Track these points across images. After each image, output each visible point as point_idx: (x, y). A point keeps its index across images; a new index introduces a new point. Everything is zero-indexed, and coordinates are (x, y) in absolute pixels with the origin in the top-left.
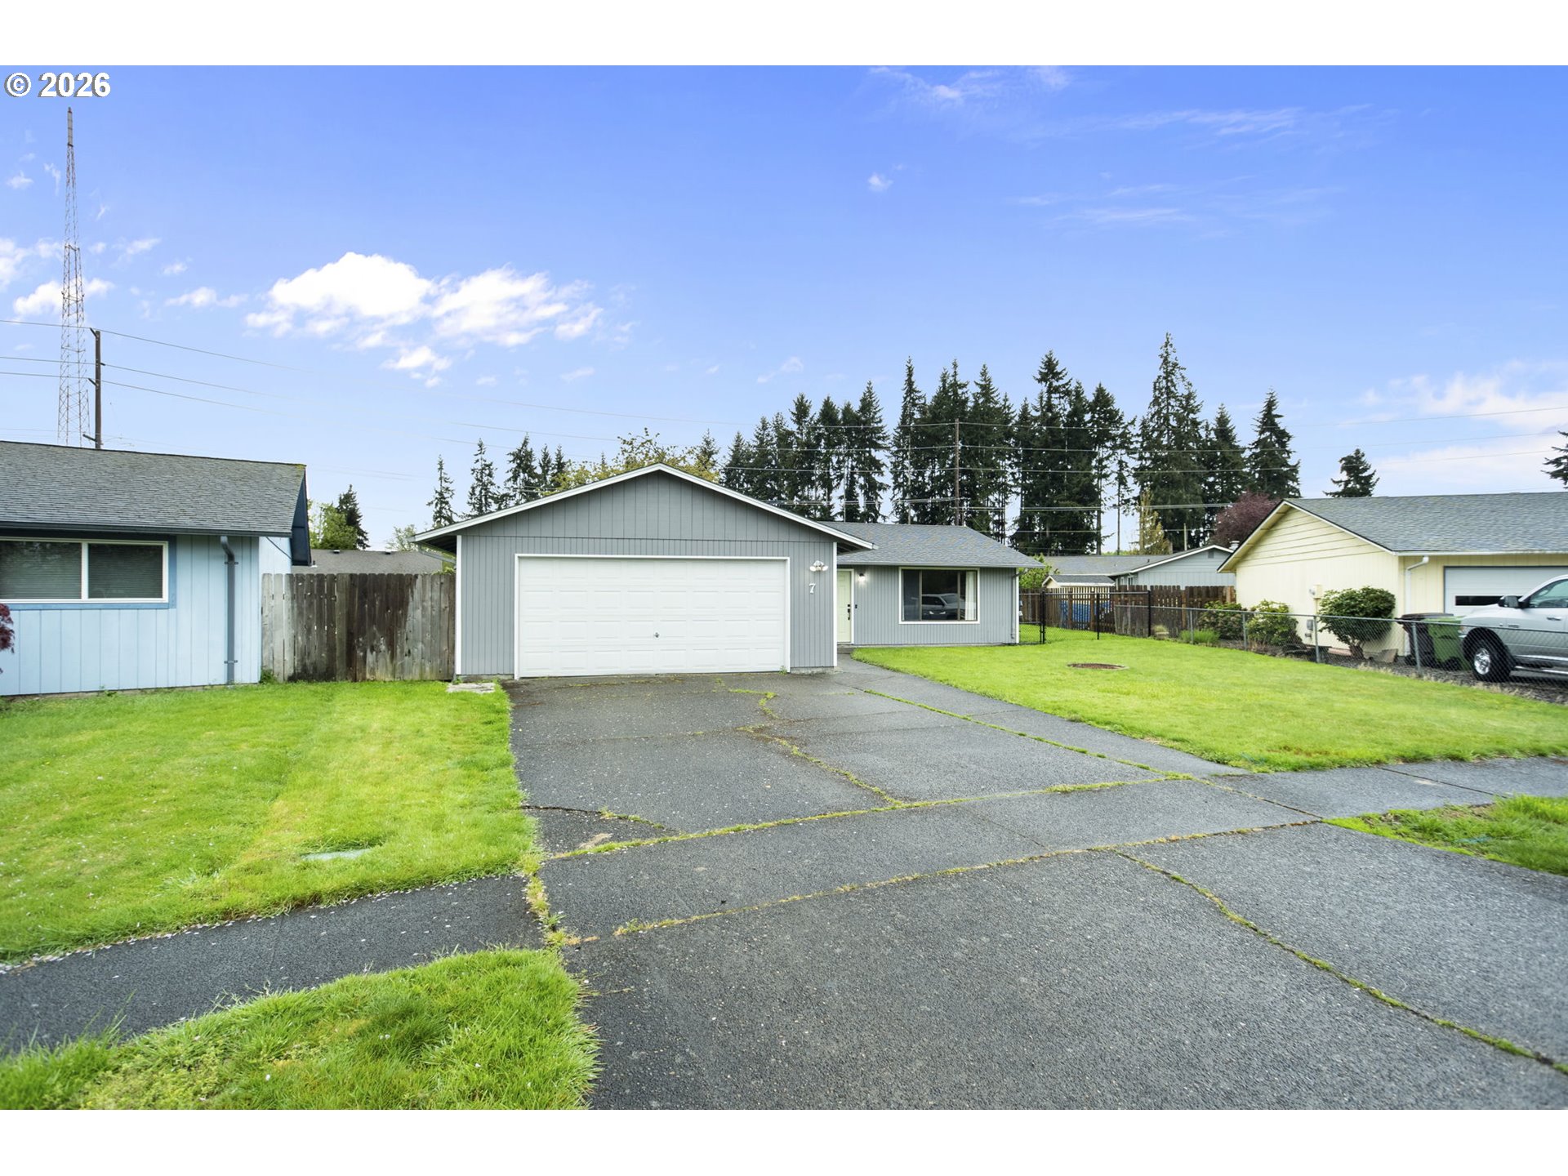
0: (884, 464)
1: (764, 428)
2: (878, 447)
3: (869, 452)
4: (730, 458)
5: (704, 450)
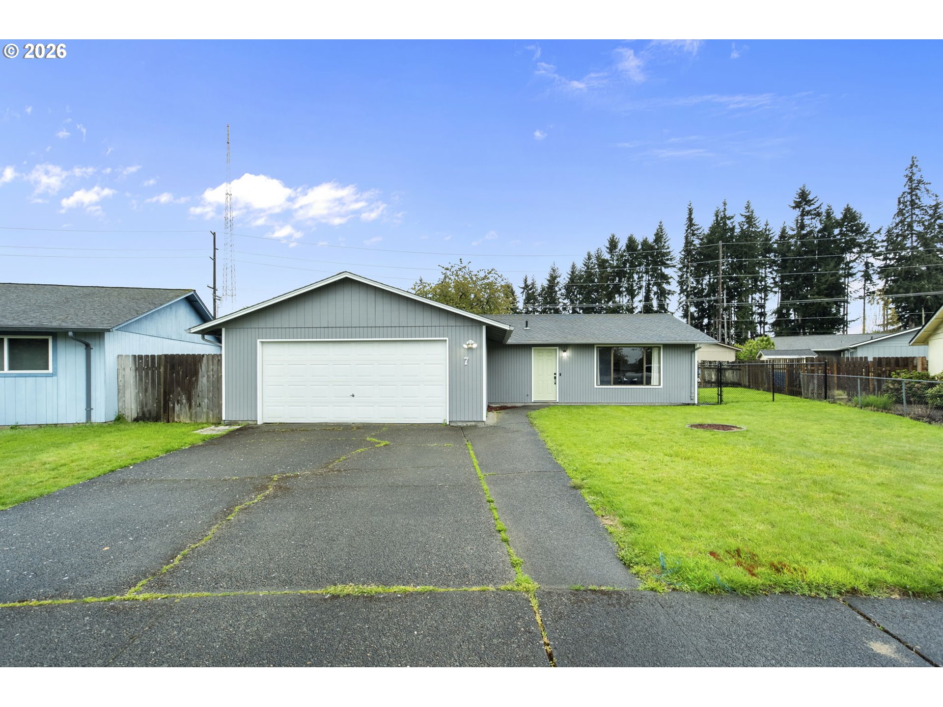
0: (671, 277)
1: (589, 258)
2: (667, 266)
3: (661, 269)
4: (568, 280)
5: (551, 276)
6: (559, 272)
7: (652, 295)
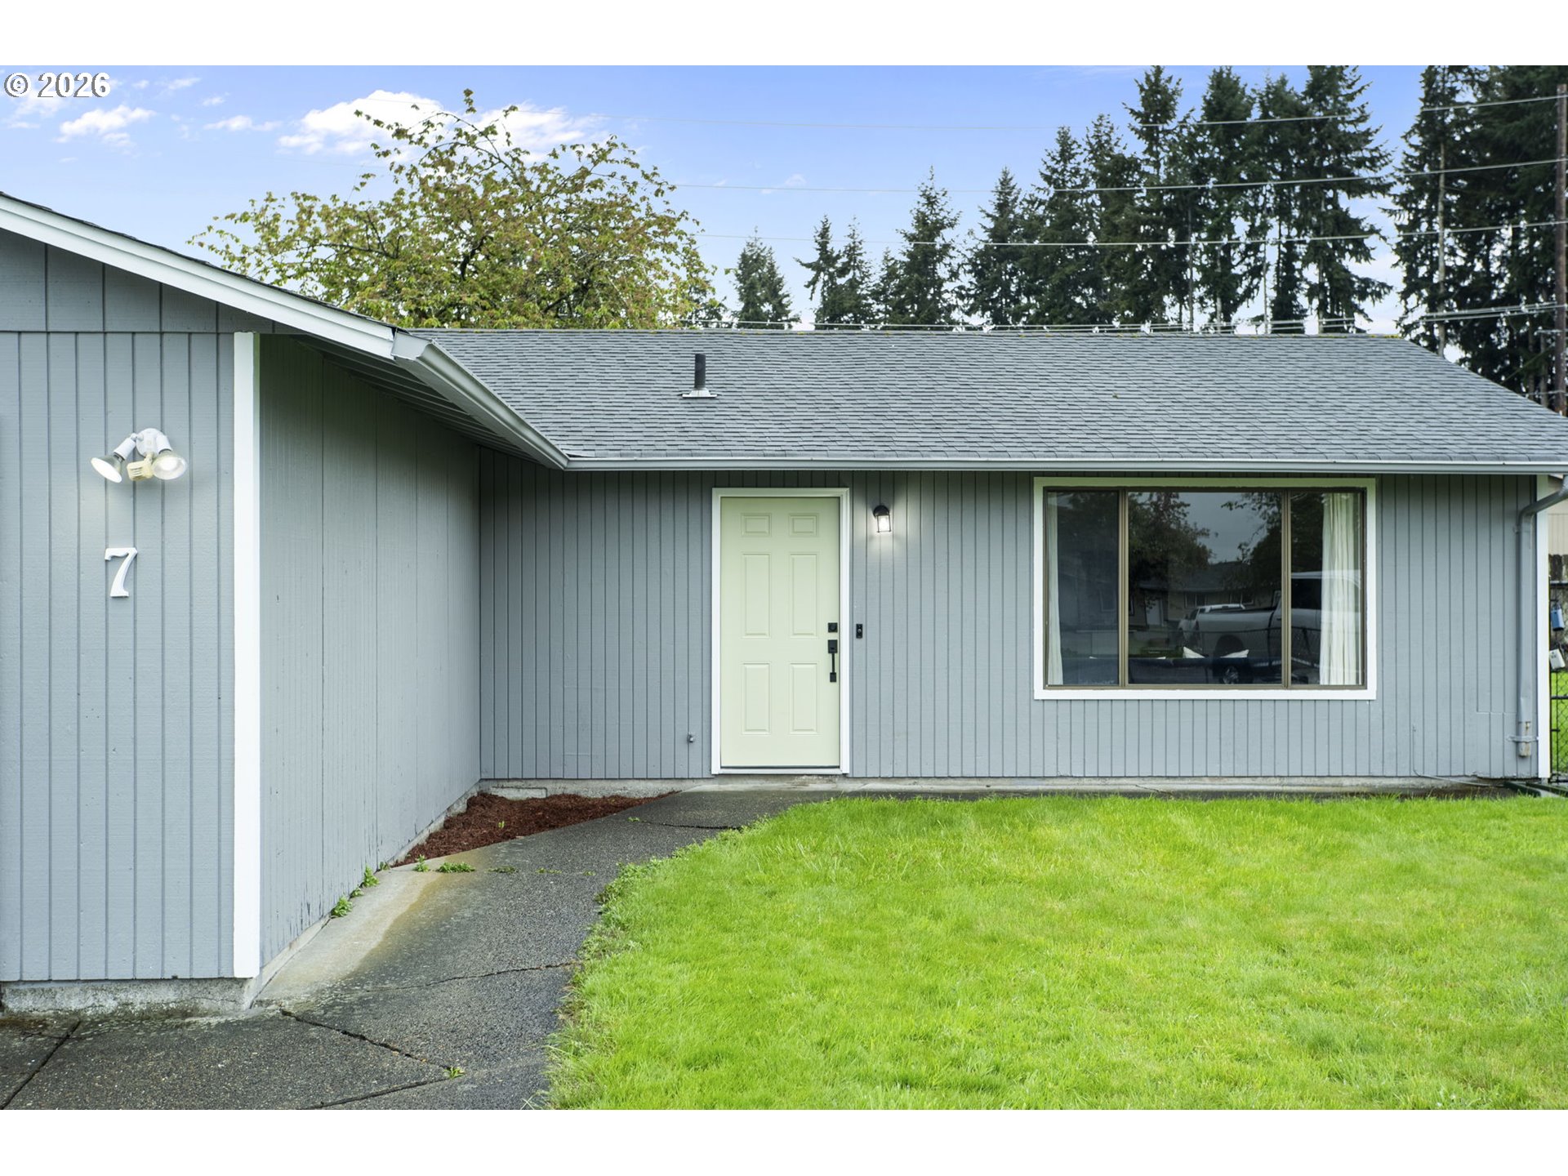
0: (1373, 231)
1: (1066, 154)
2: (1358, 188)
3: (1334, 201)
4: (985, 236)
5: (921, 220)
6: (948, 207)
7: (1302, 300)
